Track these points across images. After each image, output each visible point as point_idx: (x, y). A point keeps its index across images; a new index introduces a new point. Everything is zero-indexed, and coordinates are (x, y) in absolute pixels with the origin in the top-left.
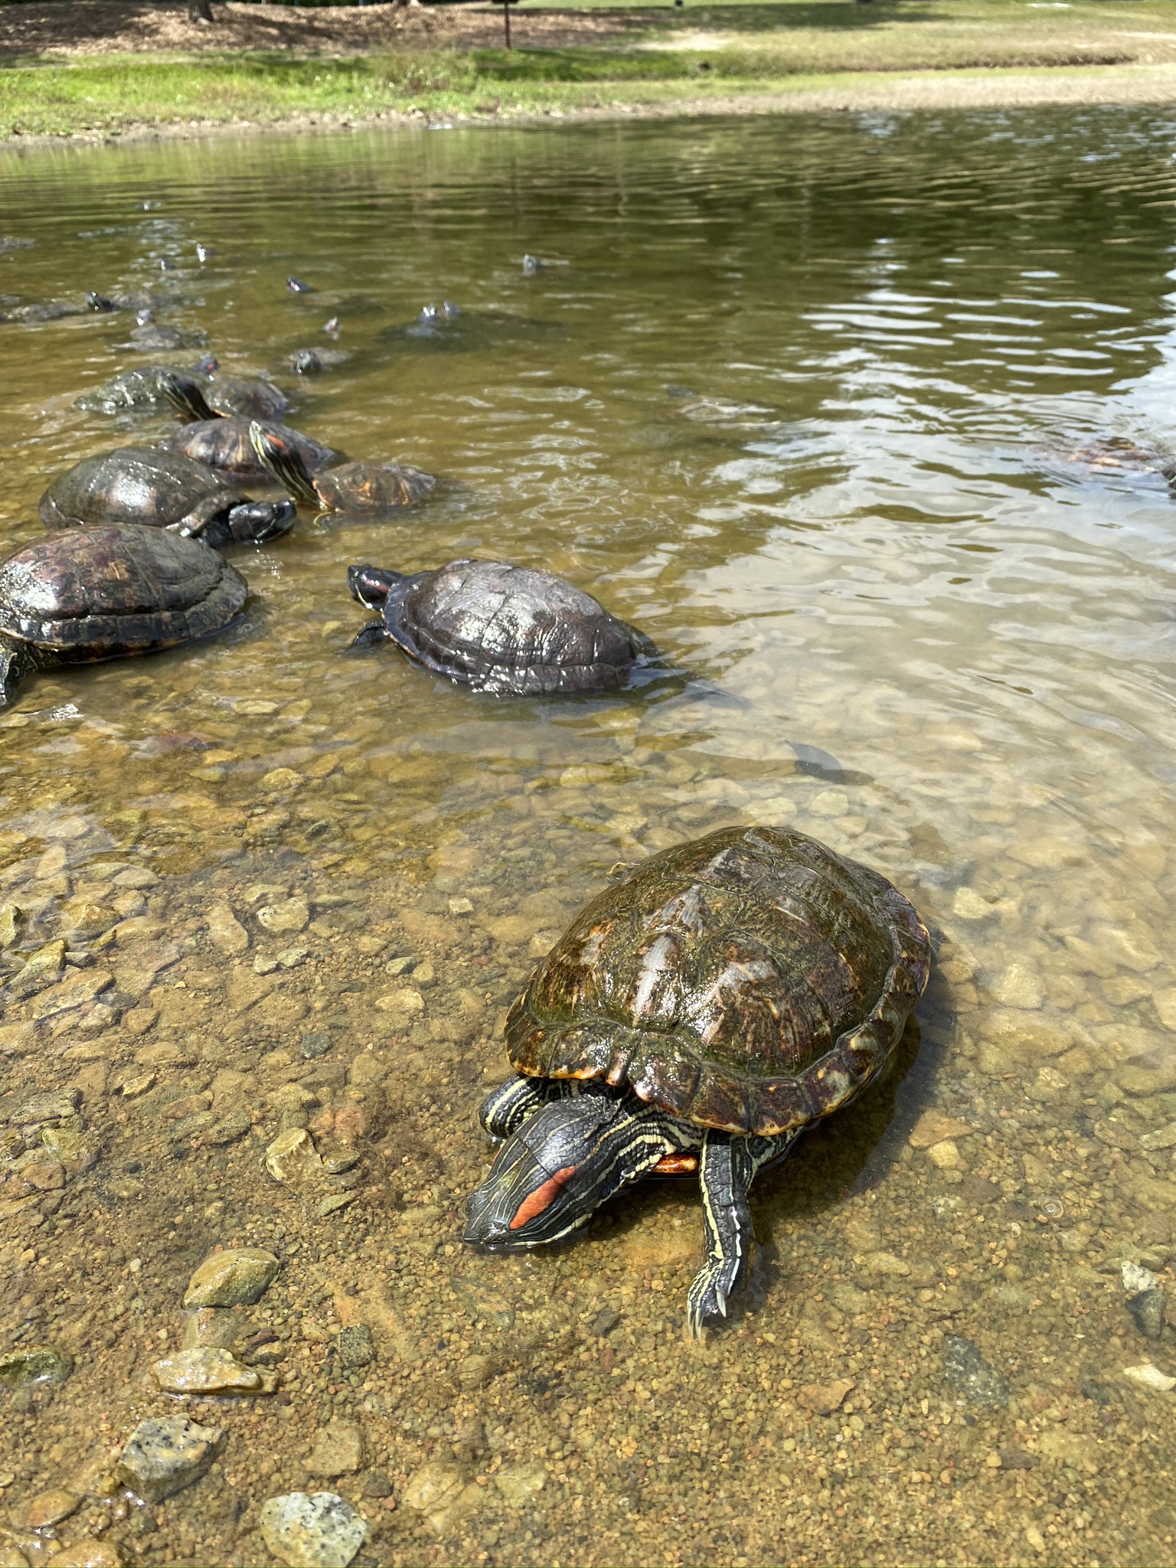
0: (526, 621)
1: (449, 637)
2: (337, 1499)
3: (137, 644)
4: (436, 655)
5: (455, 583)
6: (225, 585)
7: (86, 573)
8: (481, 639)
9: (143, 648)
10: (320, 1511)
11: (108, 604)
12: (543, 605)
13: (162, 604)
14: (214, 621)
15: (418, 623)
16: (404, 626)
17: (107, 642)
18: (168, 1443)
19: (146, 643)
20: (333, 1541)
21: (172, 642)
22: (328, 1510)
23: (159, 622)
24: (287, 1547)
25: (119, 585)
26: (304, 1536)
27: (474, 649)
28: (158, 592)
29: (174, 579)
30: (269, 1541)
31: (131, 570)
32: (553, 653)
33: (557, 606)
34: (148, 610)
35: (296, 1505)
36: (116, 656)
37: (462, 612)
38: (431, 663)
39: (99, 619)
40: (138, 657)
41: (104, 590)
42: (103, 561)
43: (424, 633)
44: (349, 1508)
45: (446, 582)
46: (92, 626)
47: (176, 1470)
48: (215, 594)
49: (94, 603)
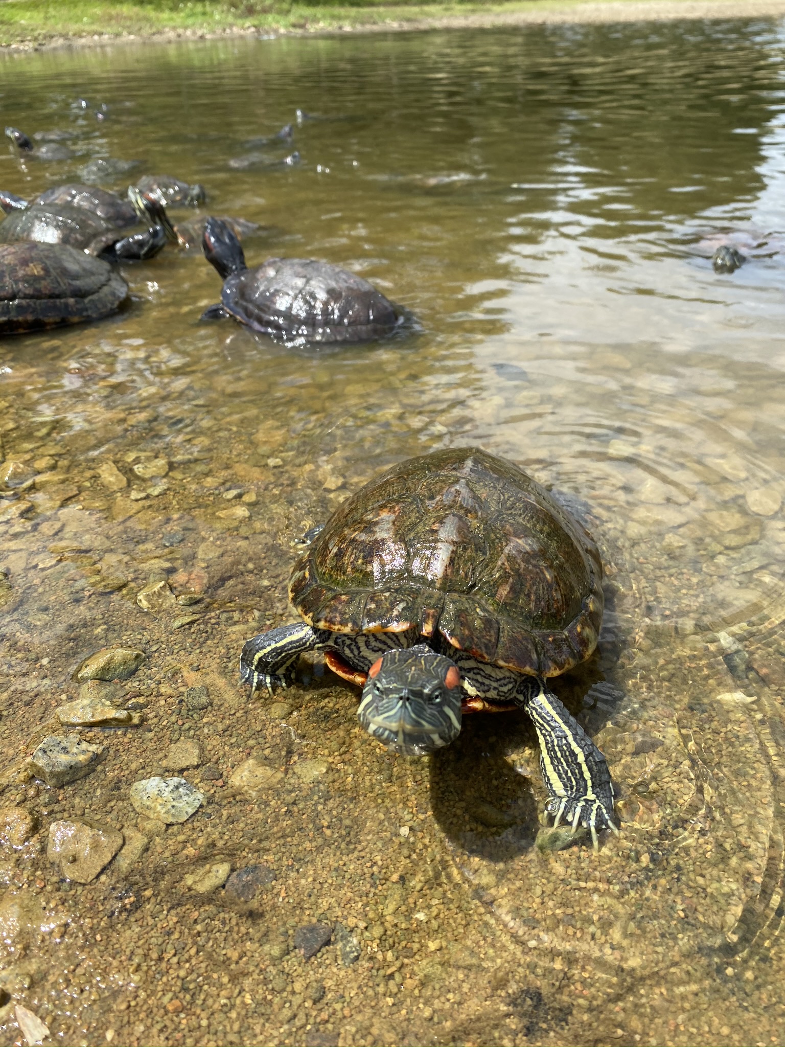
0: (322, 296)
1: (269, 308)
2: (183, 781)
3: (51, 320)
4: (260, 321)
5: (271, 273)
6: (114, 284)
7: (13, 270)
8: (290, 308)
9: (56, 323)
10: (171, 787)
11: (29, 291)
12: (333, 284)
13: (68, 292)
14: (105, 306)
15: (246, 300)
16: (236, 303)
17: (30, 318)
18: (65, 750)
19: (58, 319)
20: (180, 804)
21: (76, 319)
22: (177, 787)
23: (66, 305)
24: (148, 808)
25: (37, 279)
26: (160, 801)
27: (288, 315)
28: (64, 285)
29: (76, 277)
30: (135, 805)
31: (46, 269)
32: (341, 317)
33: (343, 285)
34: (58, 296)
35: (154, 783)
36: (37, 328)
37: (277, 292)
38: (256, 326)
39: (24, 302)
40: (52, 329)
41: (27, 282)
42: (25, 262)
43: (251, 307)
44: (191, 787)
45: (265, 272)
46: (19, 306)
47: (71, 767)
48: (106, 290)
49: (19, 291)
